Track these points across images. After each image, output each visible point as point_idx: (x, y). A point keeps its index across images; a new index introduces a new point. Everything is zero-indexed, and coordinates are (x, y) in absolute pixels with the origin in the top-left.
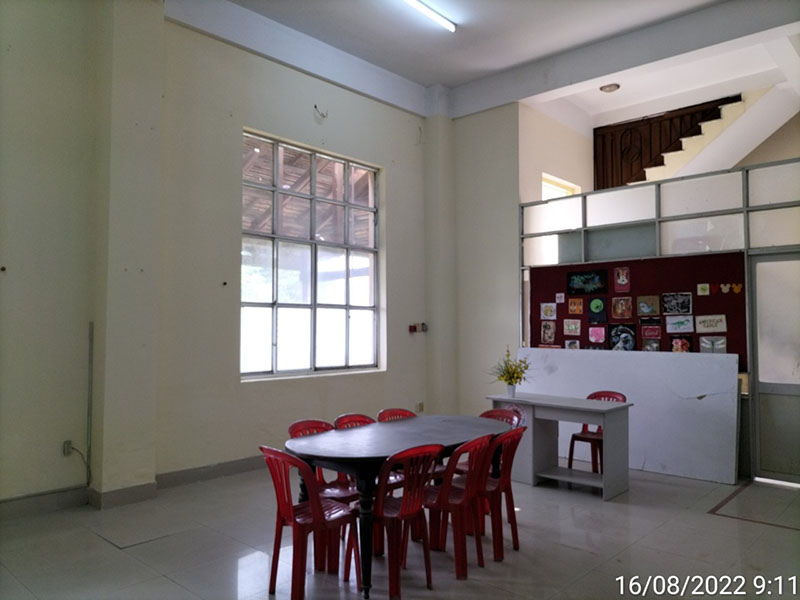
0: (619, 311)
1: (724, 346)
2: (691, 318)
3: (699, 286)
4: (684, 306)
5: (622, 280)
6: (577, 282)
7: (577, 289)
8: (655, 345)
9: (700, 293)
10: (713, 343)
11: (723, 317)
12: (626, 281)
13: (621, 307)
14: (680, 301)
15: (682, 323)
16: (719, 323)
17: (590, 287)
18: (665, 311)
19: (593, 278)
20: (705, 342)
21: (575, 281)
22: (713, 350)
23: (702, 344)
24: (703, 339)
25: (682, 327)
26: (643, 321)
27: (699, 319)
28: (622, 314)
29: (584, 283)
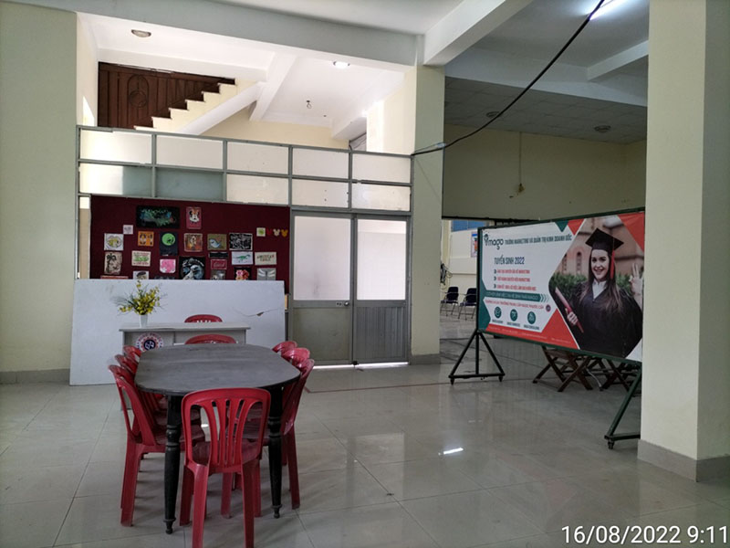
0: (191, 245)
1: (274, 275)
2: (251, 254)
3: (258, 229)
4: (246, 244)
5: (194, 218)
6: (148, 215)
7: (147, 223)
8: (222, 275)
9: (258, 235)
10: (266, 273)
11: (275, 253)
12: (198, 220)
13: (192, 242)
14: (244, 240)
15: (245, 257)
16: (272, 258)
17: (162, 222)
18: (231, 247)
19: (166, 214)
20: (261, 272)
21: (146, 215)
22: (266, 278)
23: (259, 274)
24: (260, 270)
25: (244, 260)
26: (212, 255)
27: (257, 254)
28: (193, 248)
29: (156, 217)
